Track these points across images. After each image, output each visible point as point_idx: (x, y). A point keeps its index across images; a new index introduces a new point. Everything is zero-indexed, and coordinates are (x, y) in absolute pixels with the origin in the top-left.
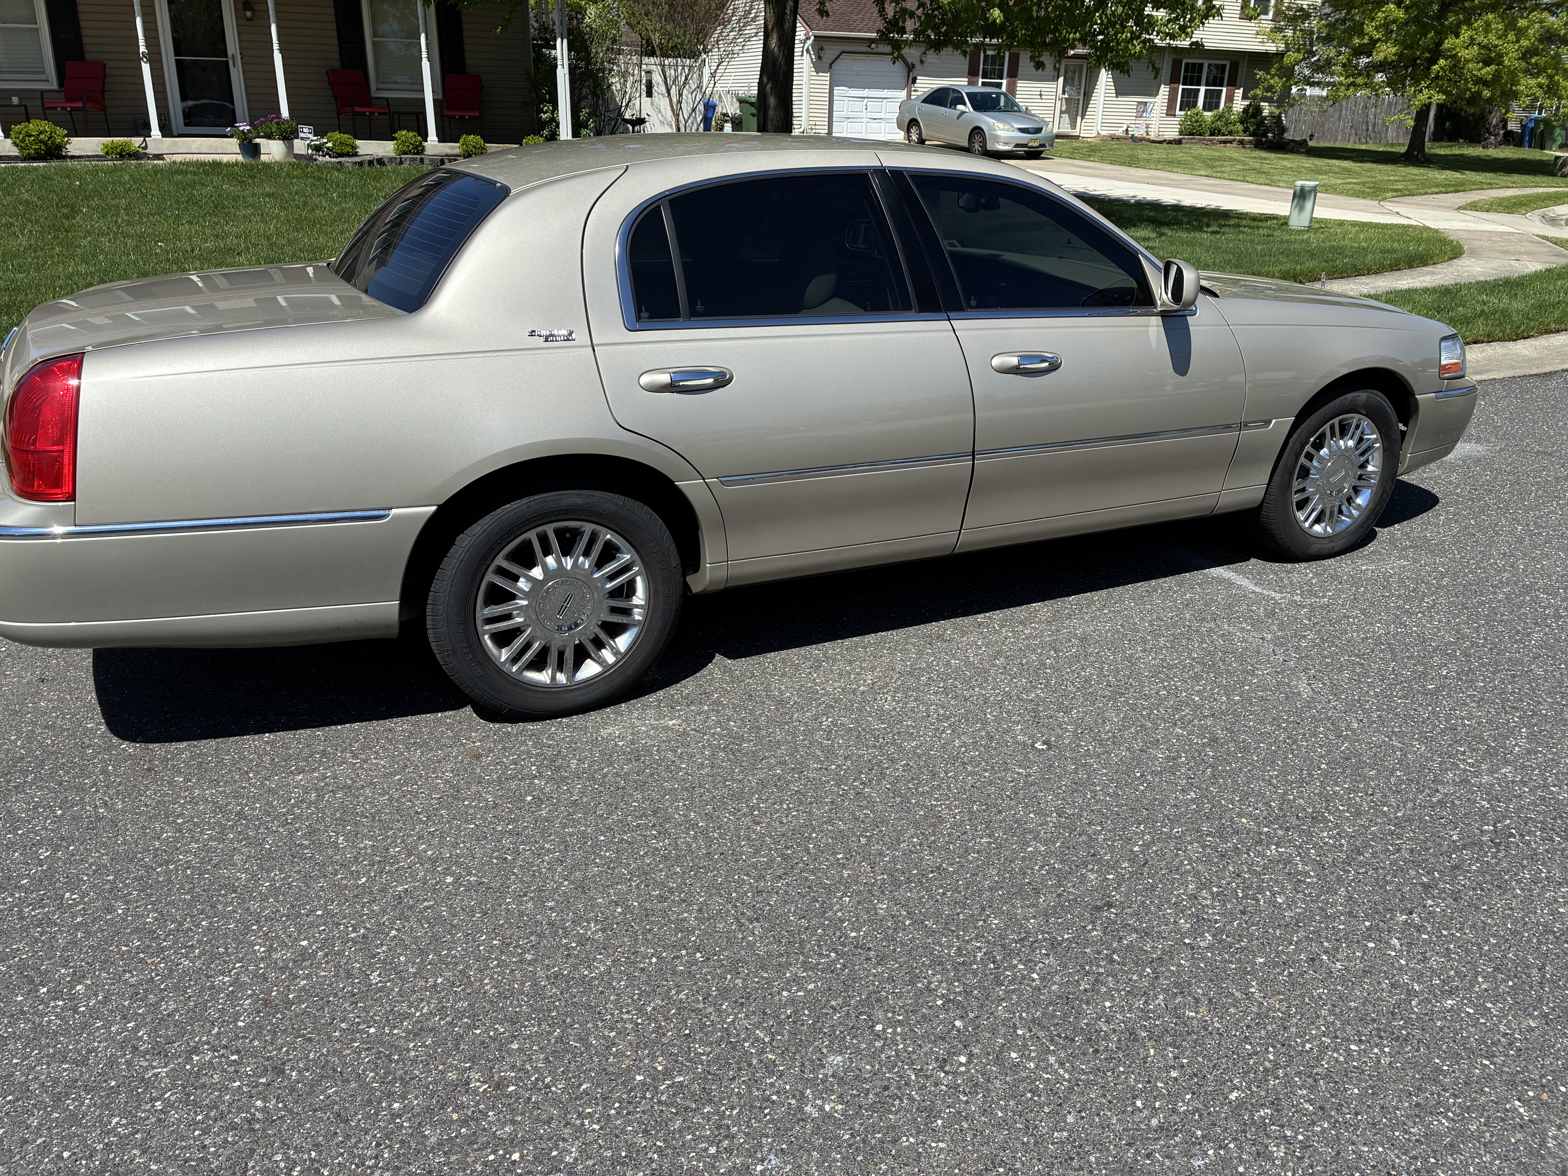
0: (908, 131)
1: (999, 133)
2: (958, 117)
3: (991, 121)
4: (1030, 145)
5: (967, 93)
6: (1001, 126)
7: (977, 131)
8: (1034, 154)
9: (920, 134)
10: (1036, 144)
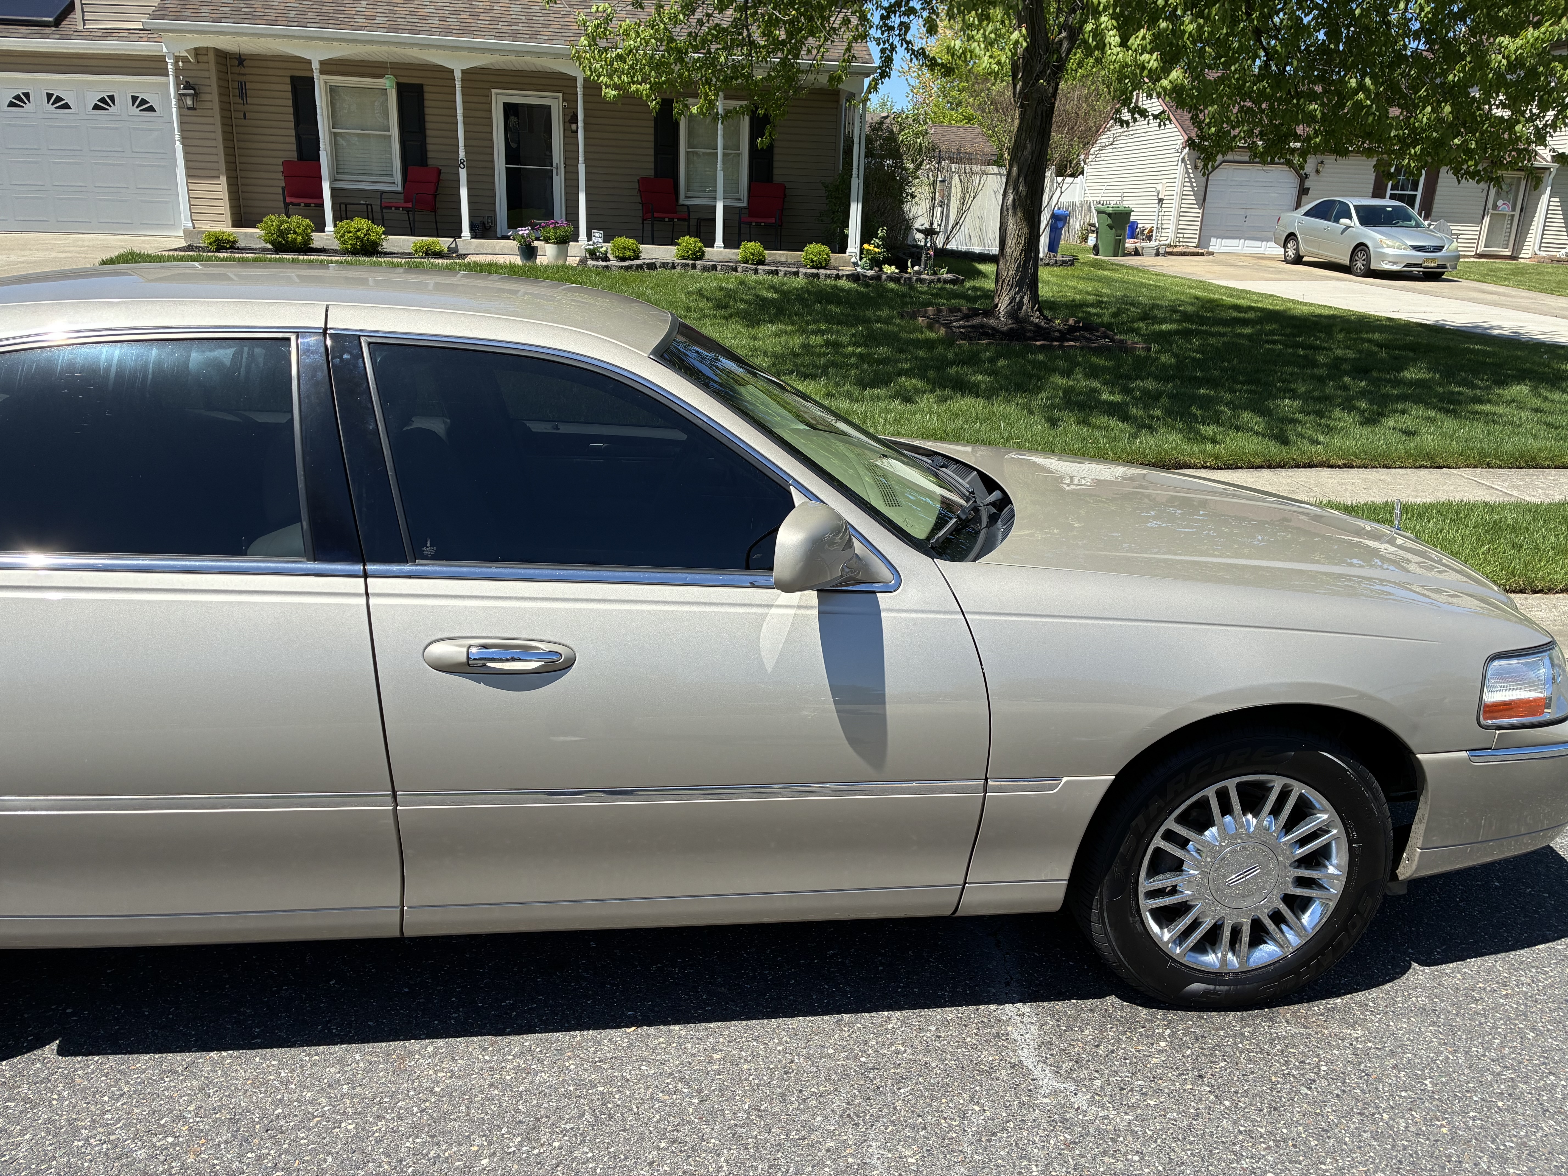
0: (1285, 246)
1: (1387, 251)
2: (1342, 233)
3: (1378, 236)
4: (1424, 265)
5: (1355, 206)
6: (1390, 242)
7: (1361, 247)
8: (1433, 276)
9: (1297, 250)
10: (1433, 265)
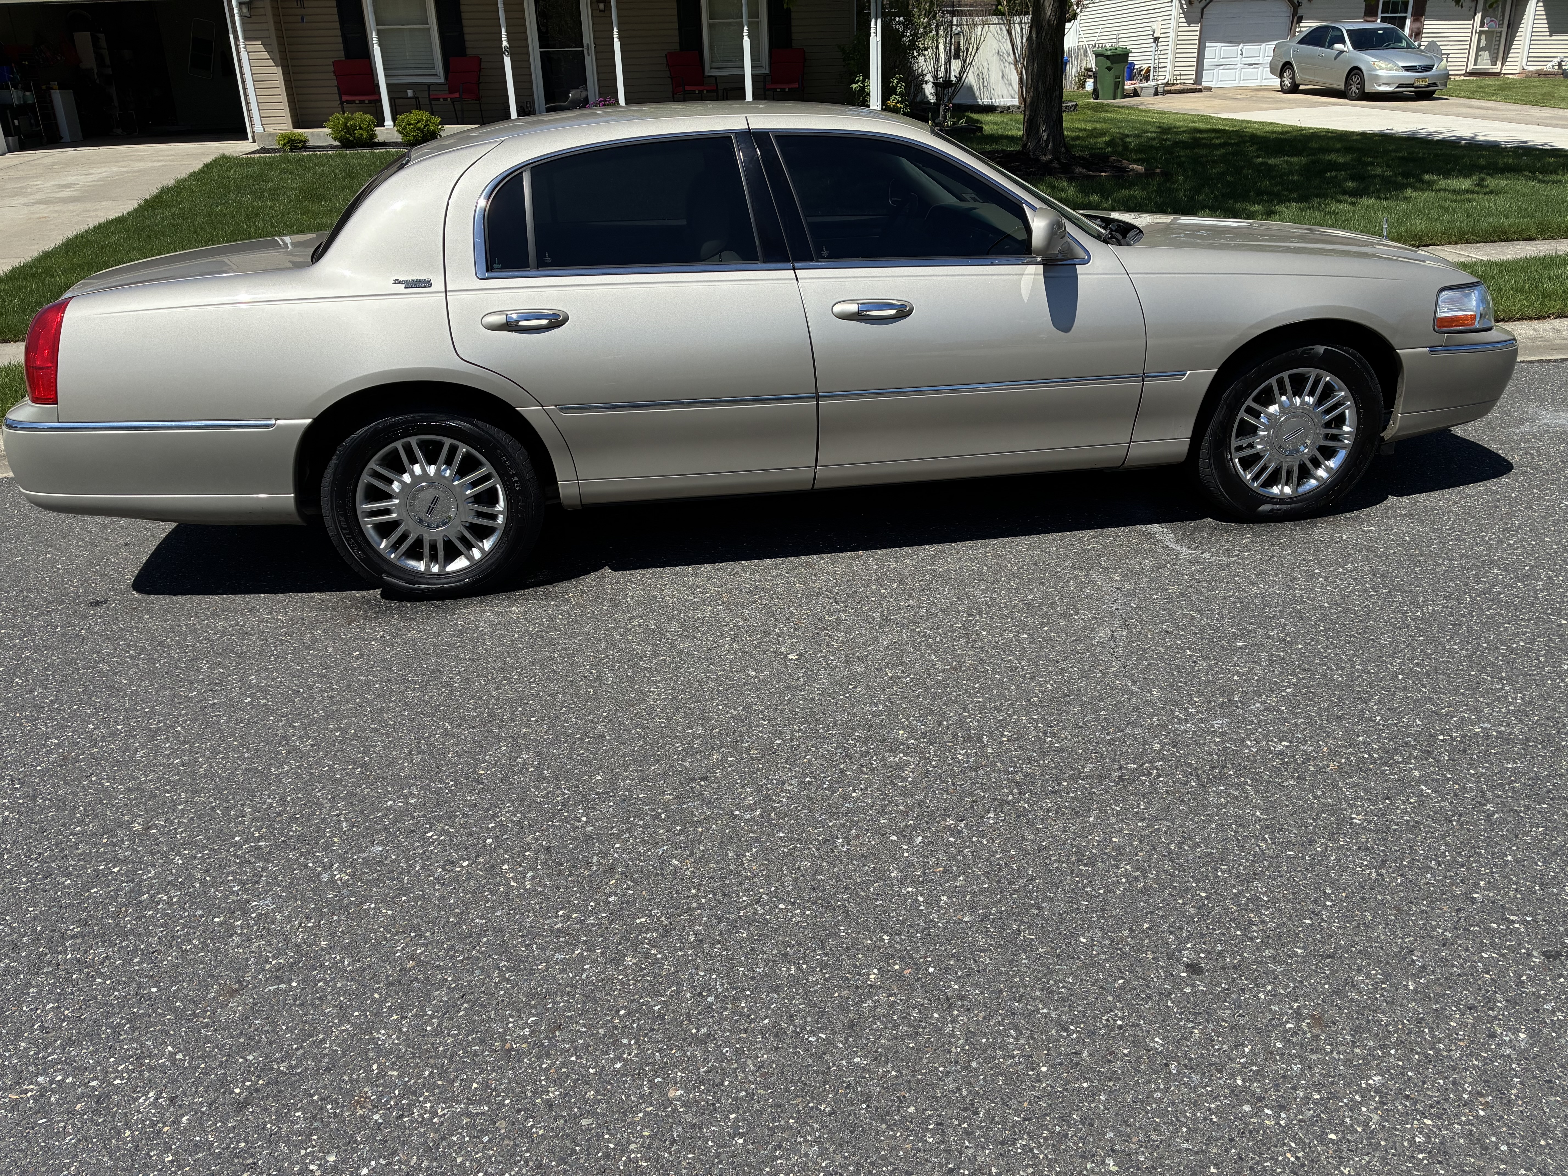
0: (1281, 76)
1: (1380, 73)
2: (1336, 58)
3: (1371, 59)
4: (1416, 84)
5: (1347, 31)
6: (1382, 64)
7: (1355, 71)
8: (1424, 94)
9: (1293, 78)
10: (1424, 84)
